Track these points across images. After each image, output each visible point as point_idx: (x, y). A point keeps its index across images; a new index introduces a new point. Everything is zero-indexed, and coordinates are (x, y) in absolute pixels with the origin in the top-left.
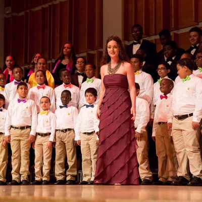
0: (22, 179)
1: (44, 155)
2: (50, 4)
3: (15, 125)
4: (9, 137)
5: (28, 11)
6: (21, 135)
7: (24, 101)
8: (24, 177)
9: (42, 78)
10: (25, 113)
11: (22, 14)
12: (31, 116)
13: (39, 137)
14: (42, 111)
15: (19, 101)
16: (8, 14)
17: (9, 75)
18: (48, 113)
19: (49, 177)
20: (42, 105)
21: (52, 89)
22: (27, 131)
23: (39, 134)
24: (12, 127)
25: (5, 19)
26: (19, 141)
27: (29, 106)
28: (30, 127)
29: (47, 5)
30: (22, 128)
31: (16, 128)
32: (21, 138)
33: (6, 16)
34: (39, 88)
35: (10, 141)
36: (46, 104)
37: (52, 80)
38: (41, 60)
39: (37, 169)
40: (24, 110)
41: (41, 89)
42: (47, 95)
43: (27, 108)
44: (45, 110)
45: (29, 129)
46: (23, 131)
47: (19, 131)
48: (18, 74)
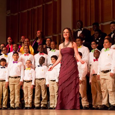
0: (16, 106)
2: (32, 8)
3: (11, 76)
4: (8, 82)
5: (20, 12)
6: (15, 82)
7: (17, 62)
8: (17, 105)
9: (27, 49)
10: (17, 69)
11: (16, 14)
12: (21, 71)
14: (27, 68)
15: (14, 62)
16: (8, 14)
17: (10, 48)
19: (31, 105)
20: (27, 64)
21: (33, 56)
24: (10, 77)
26: (14, 85)
27: (19, 65)
28: (20, 77)
29: (30, 10)
30: (16, 78)
31: (12, 77)
32: (15, 83)
33: (8, 15)
34: (25, 55)
35: (8, 85)
36: (29, 64)
37: (33, 51)
38: (26, 40)
39: (26, 101)
41: (26, 56)
42: (30, 59)
43: (18, 66)
44: (29, 67)
45: (19, 78)
46: (16, 79)
47: (14, 79)
48: (15, 47)
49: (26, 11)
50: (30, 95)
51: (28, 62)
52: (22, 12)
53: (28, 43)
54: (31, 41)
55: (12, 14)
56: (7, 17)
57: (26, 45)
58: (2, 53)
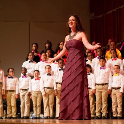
1: (118, 101)
2: (118, 8)
4: (95, 90)
5: (104, 14)
6: (102, 89)
11: (101, 16)
13: (113, 90)
14: (115, 74)
15: (101, 68)
16: (92, 17)
17: (94, 53)
18: (119, 75)
19: (121, 114)
22: (106, 86)
23: (113, 88)
24: (96, 84)
25: (91, 20)
26: (101, 92)
27: (107, 72)
29: (115, 10)
31: (99, 85)
32: (102, 91)
34: (113, 60)
37: (120, 54)
38: (112, 43)
39: (114, 110)
40: (104, 74)
41: (114, 61)
42: (118, 64)
43: (106, 73)
44: (117, 73)
45: (107, 85)
46: (103, 86)
48: (99, 52)
49: (111, 12)
50: (120, 103)
51: (116, 67)
52: (107, 13)
53: (114, 46)
54: (118, 44)
55: (96, 17)
56: (91, 21)
57: (112, 48)
58: (87, 59)
